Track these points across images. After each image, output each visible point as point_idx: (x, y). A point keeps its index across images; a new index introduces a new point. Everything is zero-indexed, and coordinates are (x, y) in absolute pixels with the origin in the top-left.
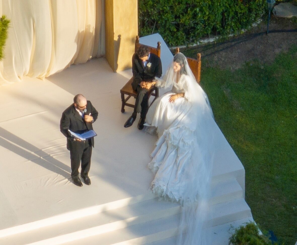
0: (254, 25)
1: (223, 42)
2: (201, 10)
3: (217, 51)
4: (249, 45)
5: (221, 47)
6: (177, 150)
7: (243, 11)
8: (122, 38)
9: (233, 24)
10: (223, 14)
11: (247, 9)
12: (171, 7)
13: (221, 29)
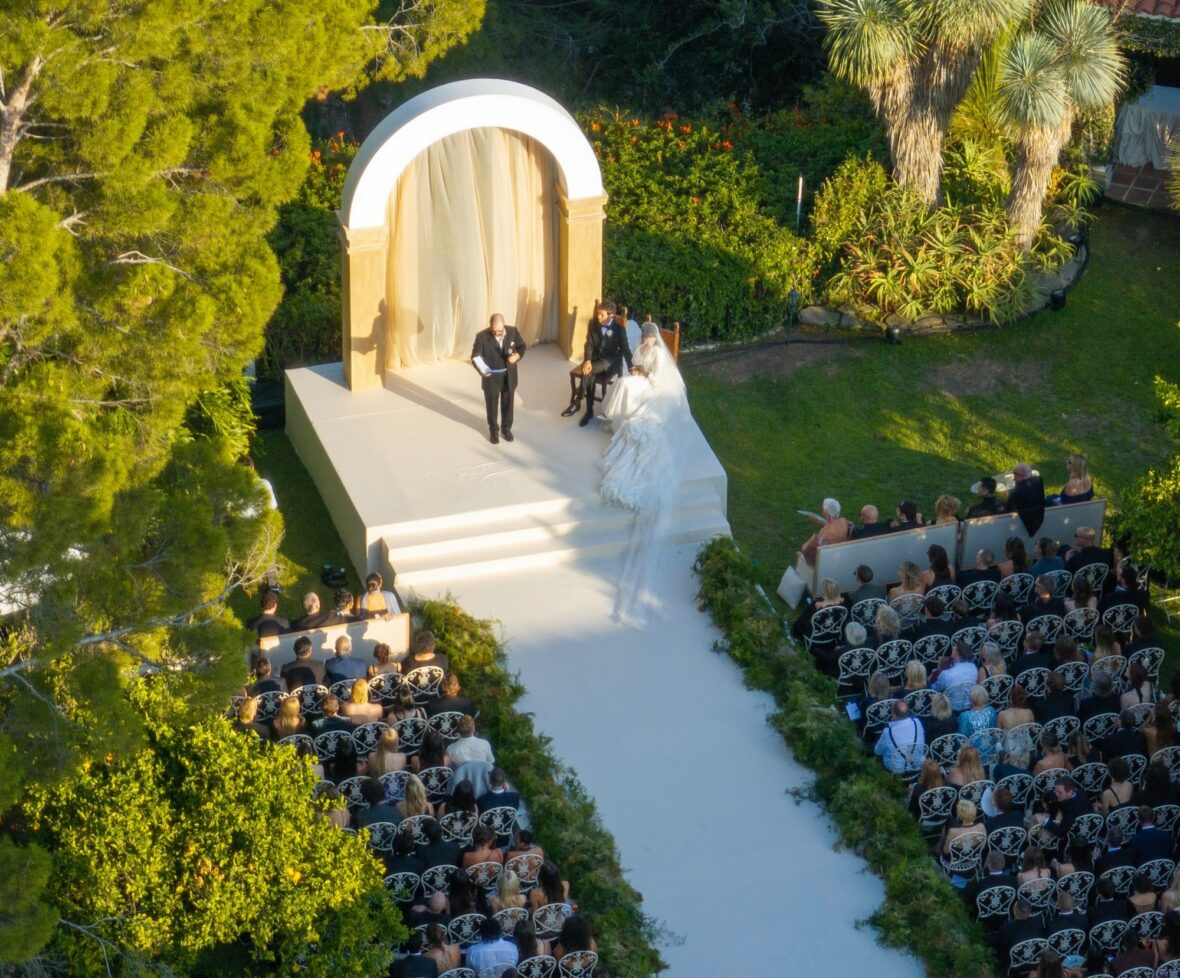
0: (771, 333)
1: (728, 349)
2: (696, 298)
3: (716, 361)
4: (761, 355)
5: (723, 355)
6: (638, 448)
7: (756, 309)
8: (578, 311)
9: (741, 327)
10: (727, 308)
11: (761, 308)
12: (655, 291)
13: (724, 331)
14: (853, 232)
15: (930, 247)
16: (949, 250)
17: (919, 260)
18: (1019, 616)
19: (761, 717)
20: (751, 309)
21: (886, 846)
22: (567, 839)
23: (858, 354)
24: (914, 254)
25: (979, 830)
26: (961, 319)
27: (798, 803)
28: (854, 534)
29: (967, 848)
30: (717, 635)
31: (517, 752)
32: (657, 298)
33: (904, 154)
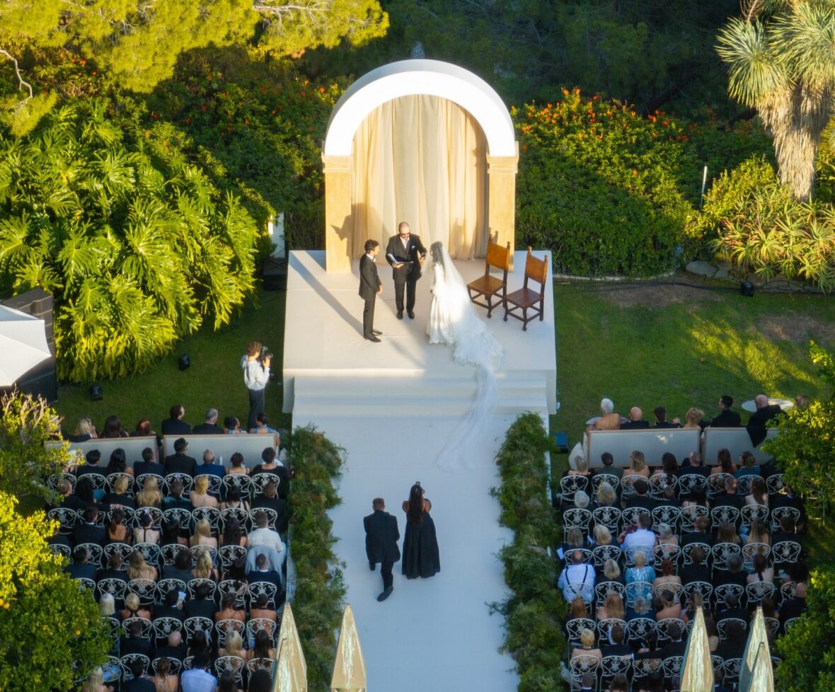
0: (666, 275)
1: (629, 282)
2: (604, 242)
3: (617, 289)
4: (650, 290)
5: (624, 286)
7: (653, 257)
9: (641, 267)
10: (629, 252)
11: (657, 256)
13: (627, 269)
14: (732, 210)
15: (779, 229)
16: (793, 233)
17: (769, 237)
18: (707, 503)
19: (497, 547)
20: (649, 255)
21: (531, 655)
22: (304, 612)
23: (719, 299)
24: (766, 232)
25: (595, 655)
26: (801, 285)
27: (491, 613)
28: (623, 426)
29: (584, 666)
30: (498, 483)
31: (304, 544)
32: (576, 238)
33: (784, 160)
